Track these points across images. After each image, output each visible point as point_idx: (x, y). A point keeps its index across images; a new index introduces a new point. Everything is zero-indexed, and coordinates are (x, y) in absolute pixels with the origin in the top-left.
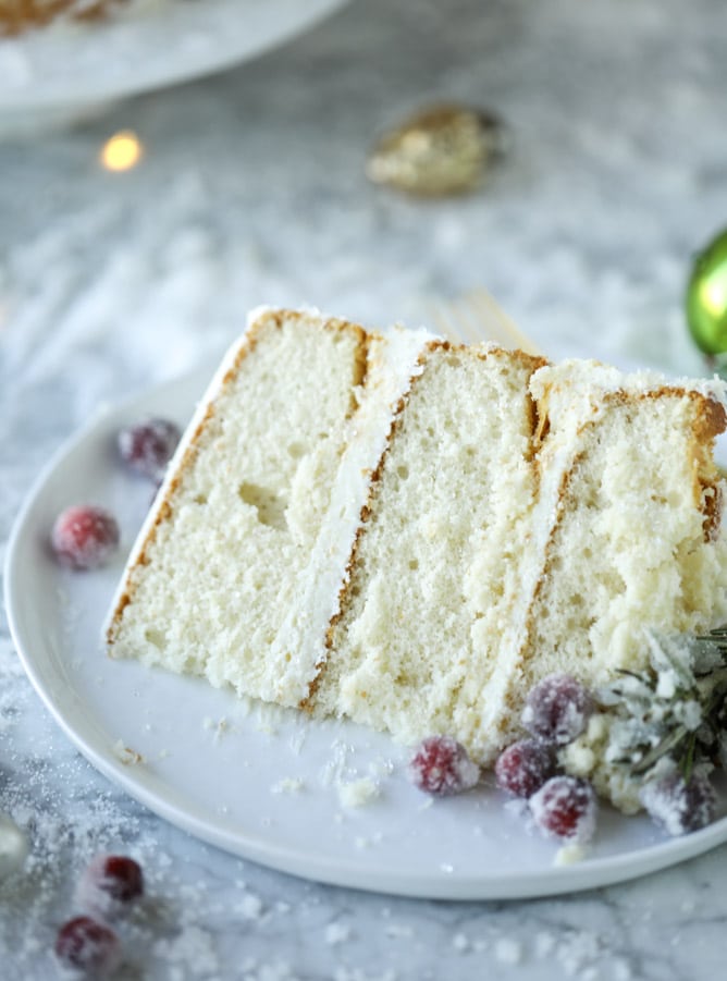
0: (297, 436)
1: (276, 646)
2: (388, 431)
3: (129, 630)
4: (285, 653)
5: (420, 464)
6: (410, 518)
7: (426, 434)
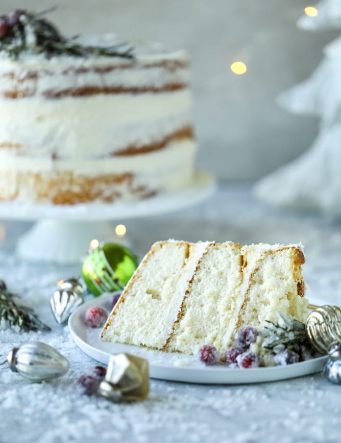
0: (166, 274)
1: (156, 329)
2: (195, 269)
3: (109, 332)
4: (159, 331)
5: (205, 277)
6: (201, 293)
7: (207, 269)
